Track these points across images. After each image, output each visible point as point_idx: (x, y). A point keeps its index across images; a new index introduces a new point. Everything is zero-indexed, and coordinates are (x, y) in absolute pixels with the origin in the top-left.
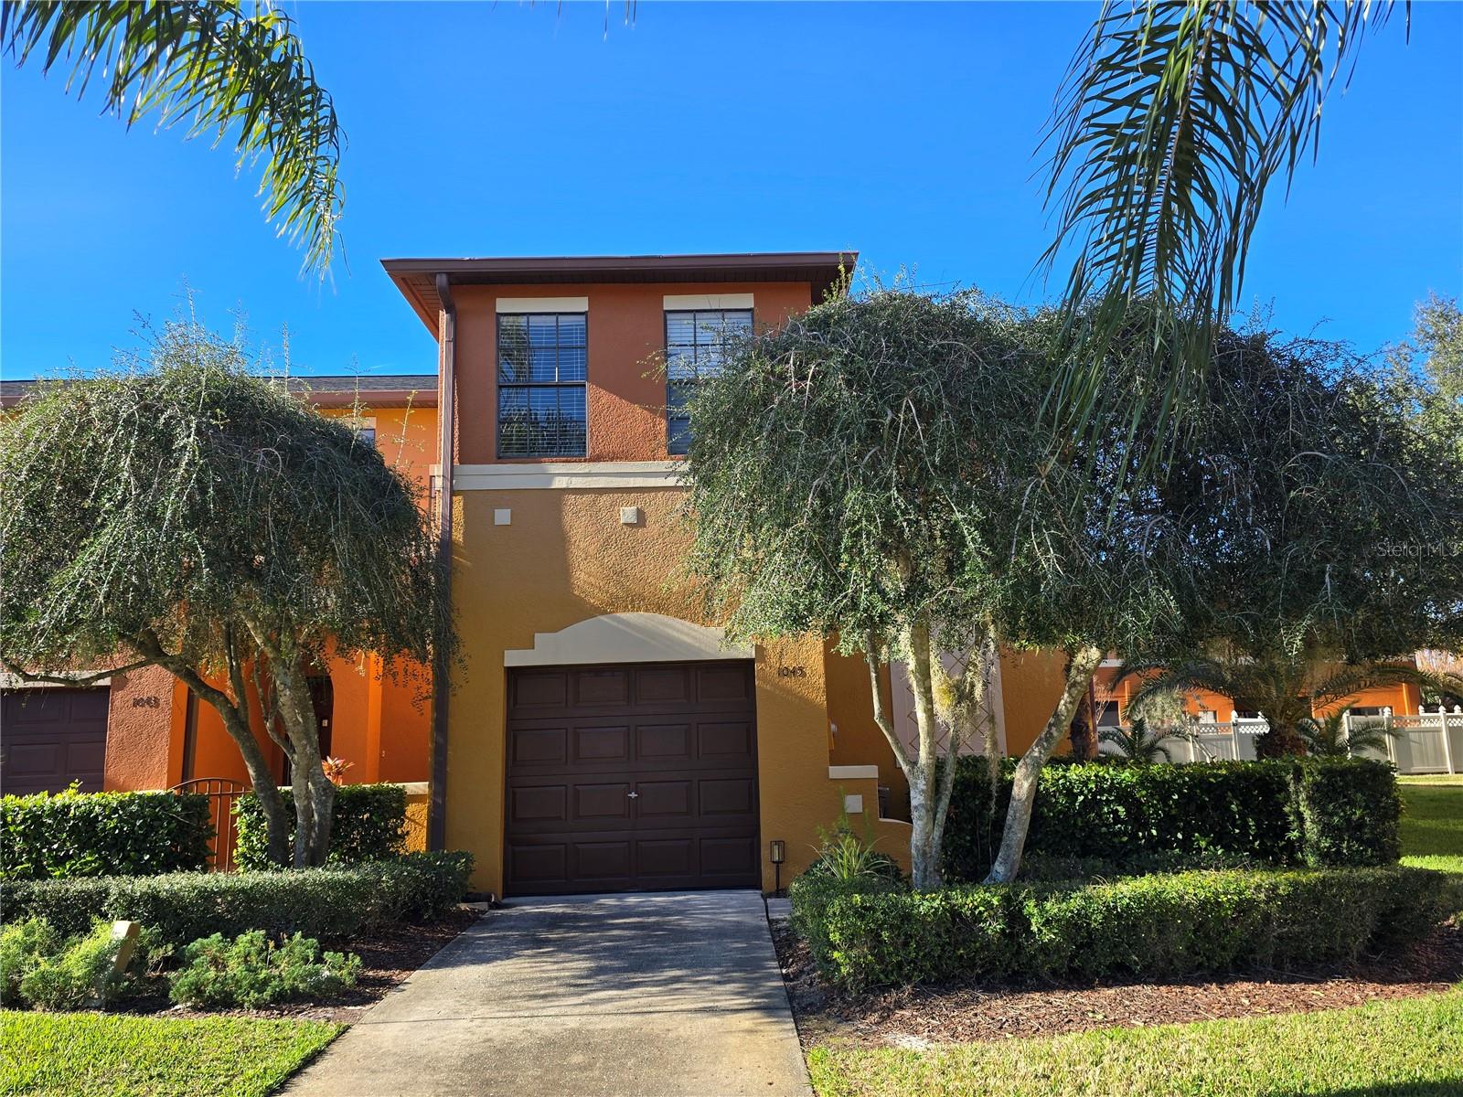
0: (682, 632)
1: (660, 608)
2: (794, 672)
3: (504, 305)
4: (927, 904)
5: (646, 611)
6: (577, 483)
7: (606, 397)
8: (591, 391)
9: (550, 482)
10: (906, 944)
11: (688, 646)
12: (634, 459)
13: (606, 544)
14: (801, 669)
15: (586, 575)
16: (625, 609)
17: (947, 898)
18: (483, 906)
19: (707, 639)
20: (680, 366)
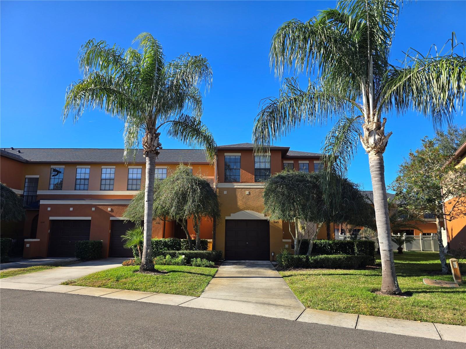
0: (256, 214)
1: (253, 210)
2: (277, 222)
3: (226, 154)
4: (295, 256)
5: (250, 210)
6: (238, 187)
7: (244, 171)
8: (241, 170)
9: (234, 186)
10: (293, 262)
11: (256, 216)
12: (249, 183)
13: (243, 198)
14: (278, 222)
15: (240, 203)
16: (246, 210)
17: (298, 256)
18: (223, 260)
19: (261, 216)
20: (257, 166)
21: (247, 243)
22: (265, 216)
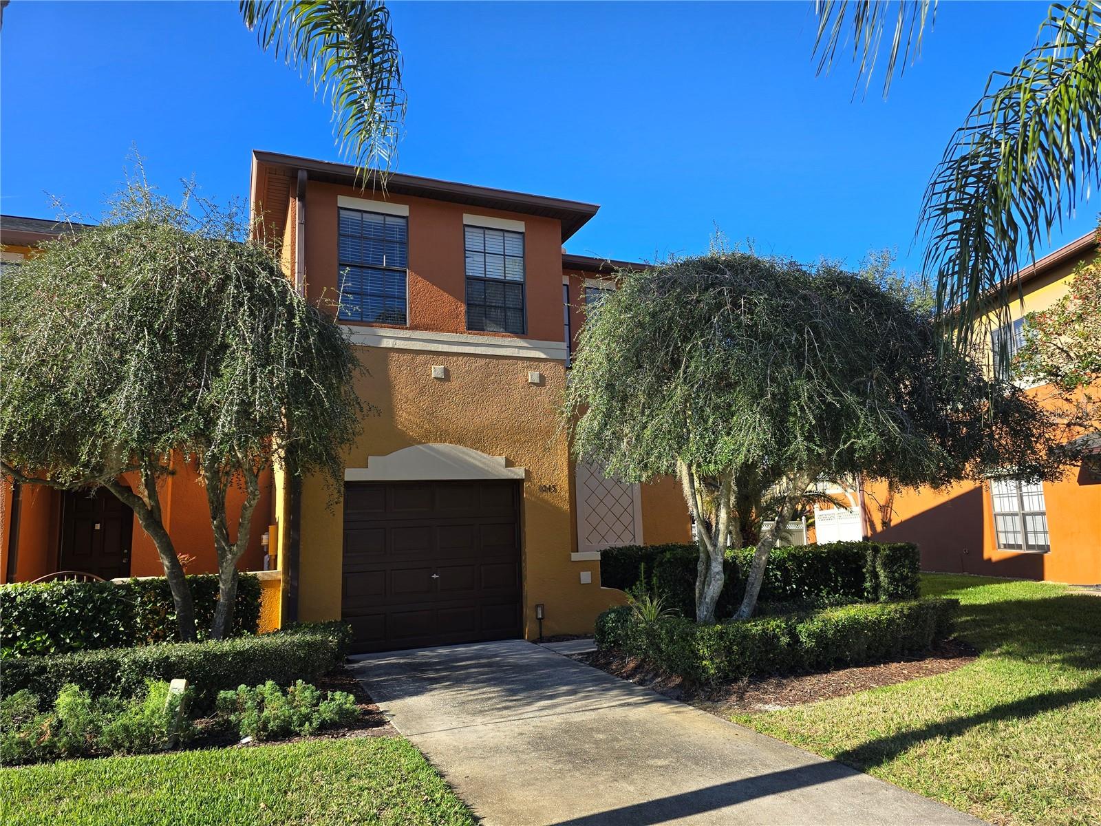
0: (474, 458)
1: (460, 441)
2: (549, 489)
3: (343, 201)
5: (451, 443)
6: (400, 344)
7: (422, 283)
8: (410, 277)
9: (380, 342)
11: (475, 467)
12: (441, 331)
13: (422, 391)
14: (554, 487)
15: (406, 415)
16: (435, 441)
19: (493, 465)
20: (474, 267)
21: (435, 576)
22: (509, 463)
